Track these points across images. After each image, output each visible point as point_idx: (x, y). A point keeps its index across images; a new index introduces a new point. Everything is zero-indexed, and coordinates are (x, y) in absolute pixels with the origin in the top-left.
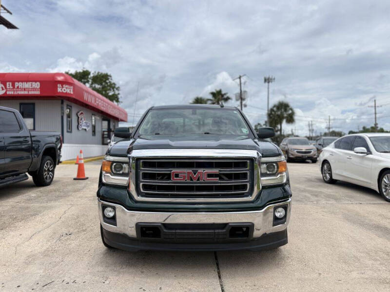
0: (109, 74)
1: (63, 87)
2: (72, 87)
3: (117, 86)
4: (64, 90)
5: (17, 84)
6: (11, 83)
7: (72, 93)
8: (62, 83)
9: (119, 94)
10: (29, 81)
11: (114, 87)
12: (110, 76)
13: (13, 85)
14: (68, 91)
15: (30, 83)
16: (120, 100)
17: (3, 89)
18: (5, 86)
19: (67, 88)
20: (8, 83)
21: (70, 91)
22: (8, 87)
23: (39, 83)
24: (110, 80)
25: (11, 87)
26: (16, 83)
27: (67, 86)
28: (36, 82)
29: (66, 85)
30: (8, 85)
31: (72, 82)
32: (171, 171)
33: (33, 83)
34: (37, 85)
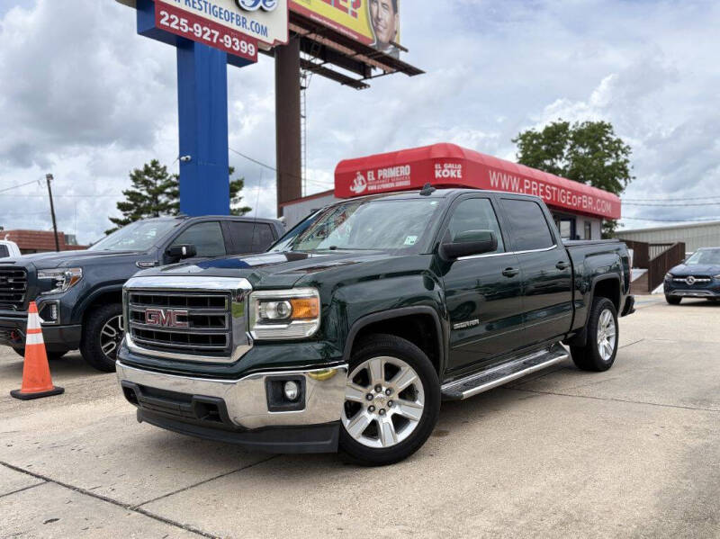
0: (606, 123)
1: (443, 168)
2: (460, 166)
3: (623, 146)
4: (446, 173)
5: (380, 173)
6: (372, 173)
7: (459, 176)
8: (442, 161)
9: (626, 161)
10: (396, 165)
11: (619, 148)
12: (610, 127)
13: (376, 176)
14: (453, 174)
15: (397, 168)
16: (631, 174)
17: (363, 184)
18: (366, 177)
19: (449, 169)
20: (369, 173)
21: (456, 173)
22: (369, 179)
23: (408, 167)
24: (609, 135)
25: (373, 179)
26: (379, 171)
27: (450, 166)
28: (404, 165)
29: (448, 163)
30: (369, 176)
31: (459, 156)
32: (145, 309)
33: (402, 167)
34: (406, 170)
